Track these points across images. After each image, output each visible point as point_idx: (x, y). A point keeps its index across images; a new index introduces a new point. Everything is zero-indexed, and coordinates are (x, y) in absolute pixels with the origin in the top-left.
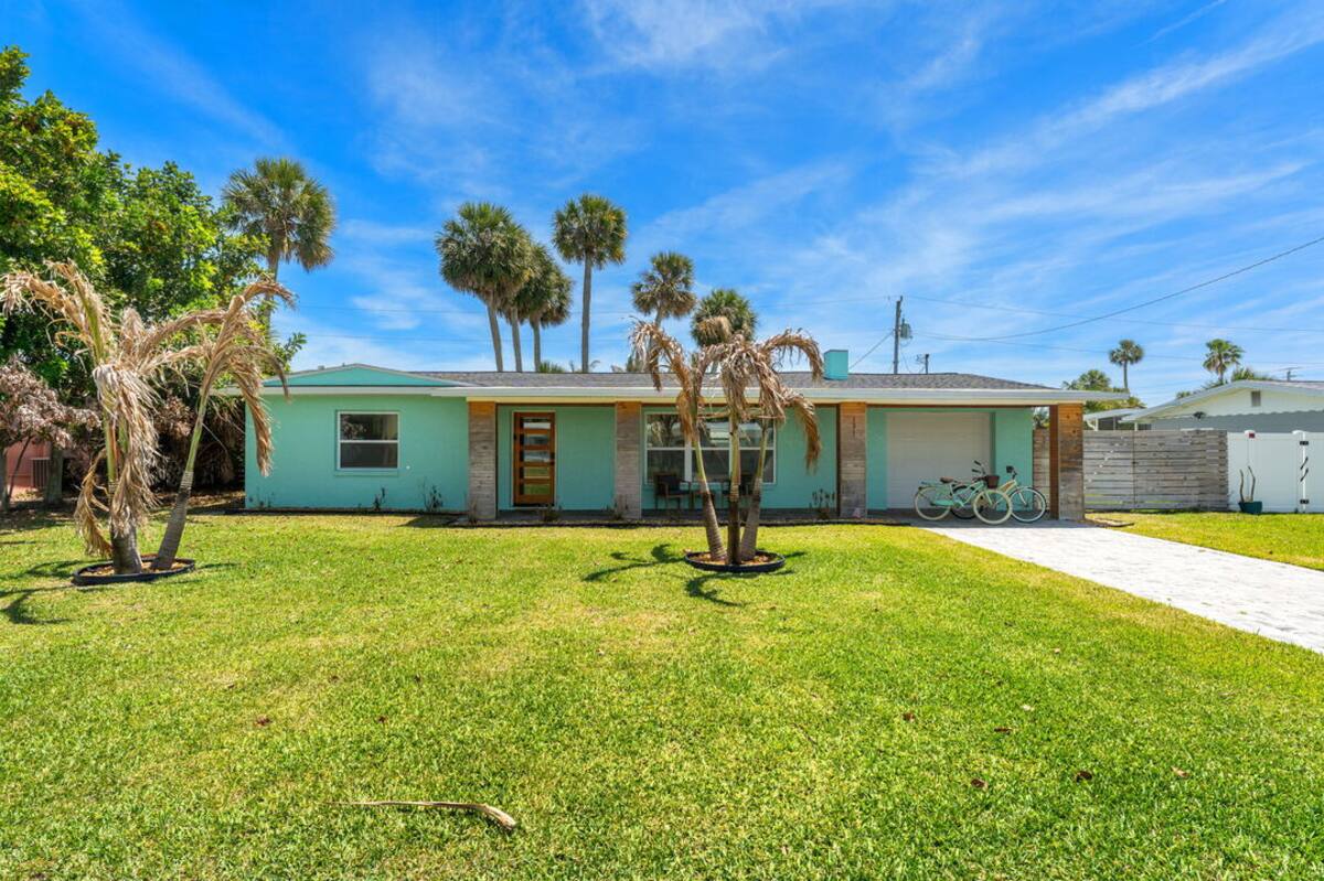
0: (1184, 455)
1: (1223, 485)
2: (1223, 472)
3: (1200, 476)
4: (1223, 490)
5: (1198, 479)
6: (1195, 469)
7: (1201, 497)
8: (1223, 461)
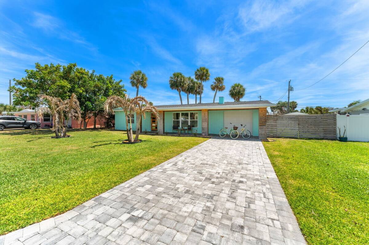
0: (317, 122)
1: (335, 132)
2: (335, 127)
3: (324, 128)
4: (335, 133)
5: (323, 129)
6: (322, 126)
7: (325, 135)
8: (335, 124)
